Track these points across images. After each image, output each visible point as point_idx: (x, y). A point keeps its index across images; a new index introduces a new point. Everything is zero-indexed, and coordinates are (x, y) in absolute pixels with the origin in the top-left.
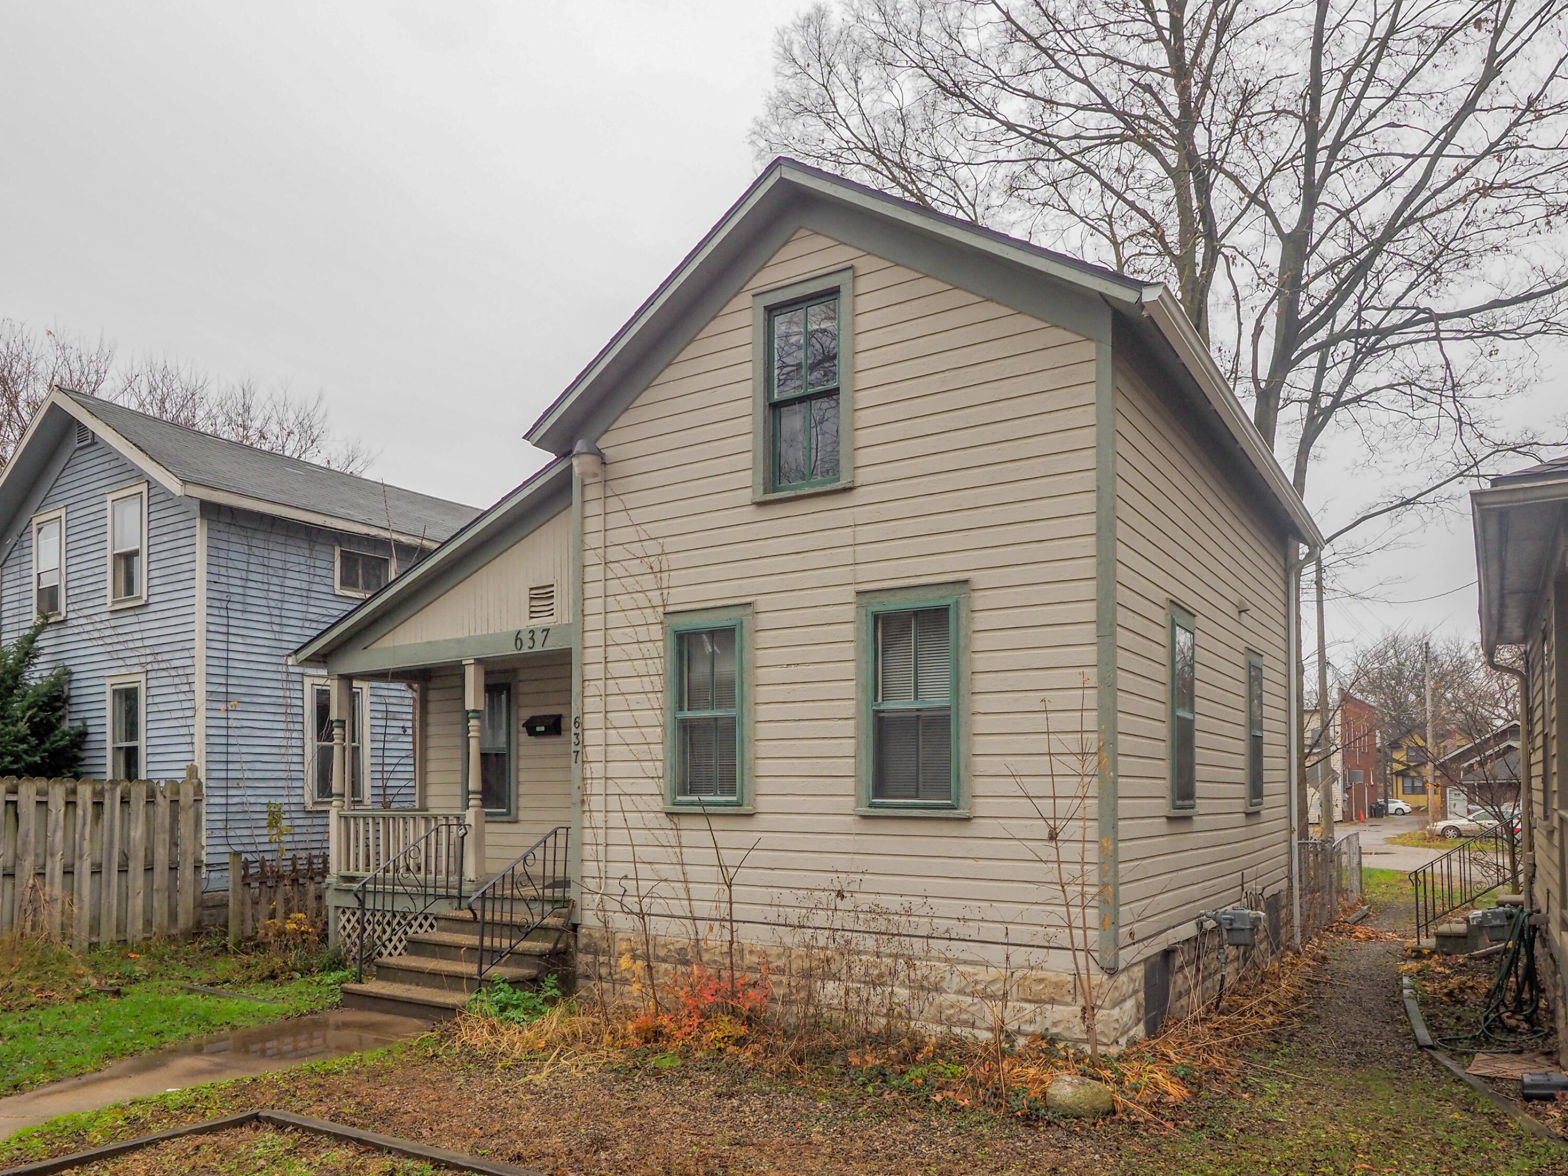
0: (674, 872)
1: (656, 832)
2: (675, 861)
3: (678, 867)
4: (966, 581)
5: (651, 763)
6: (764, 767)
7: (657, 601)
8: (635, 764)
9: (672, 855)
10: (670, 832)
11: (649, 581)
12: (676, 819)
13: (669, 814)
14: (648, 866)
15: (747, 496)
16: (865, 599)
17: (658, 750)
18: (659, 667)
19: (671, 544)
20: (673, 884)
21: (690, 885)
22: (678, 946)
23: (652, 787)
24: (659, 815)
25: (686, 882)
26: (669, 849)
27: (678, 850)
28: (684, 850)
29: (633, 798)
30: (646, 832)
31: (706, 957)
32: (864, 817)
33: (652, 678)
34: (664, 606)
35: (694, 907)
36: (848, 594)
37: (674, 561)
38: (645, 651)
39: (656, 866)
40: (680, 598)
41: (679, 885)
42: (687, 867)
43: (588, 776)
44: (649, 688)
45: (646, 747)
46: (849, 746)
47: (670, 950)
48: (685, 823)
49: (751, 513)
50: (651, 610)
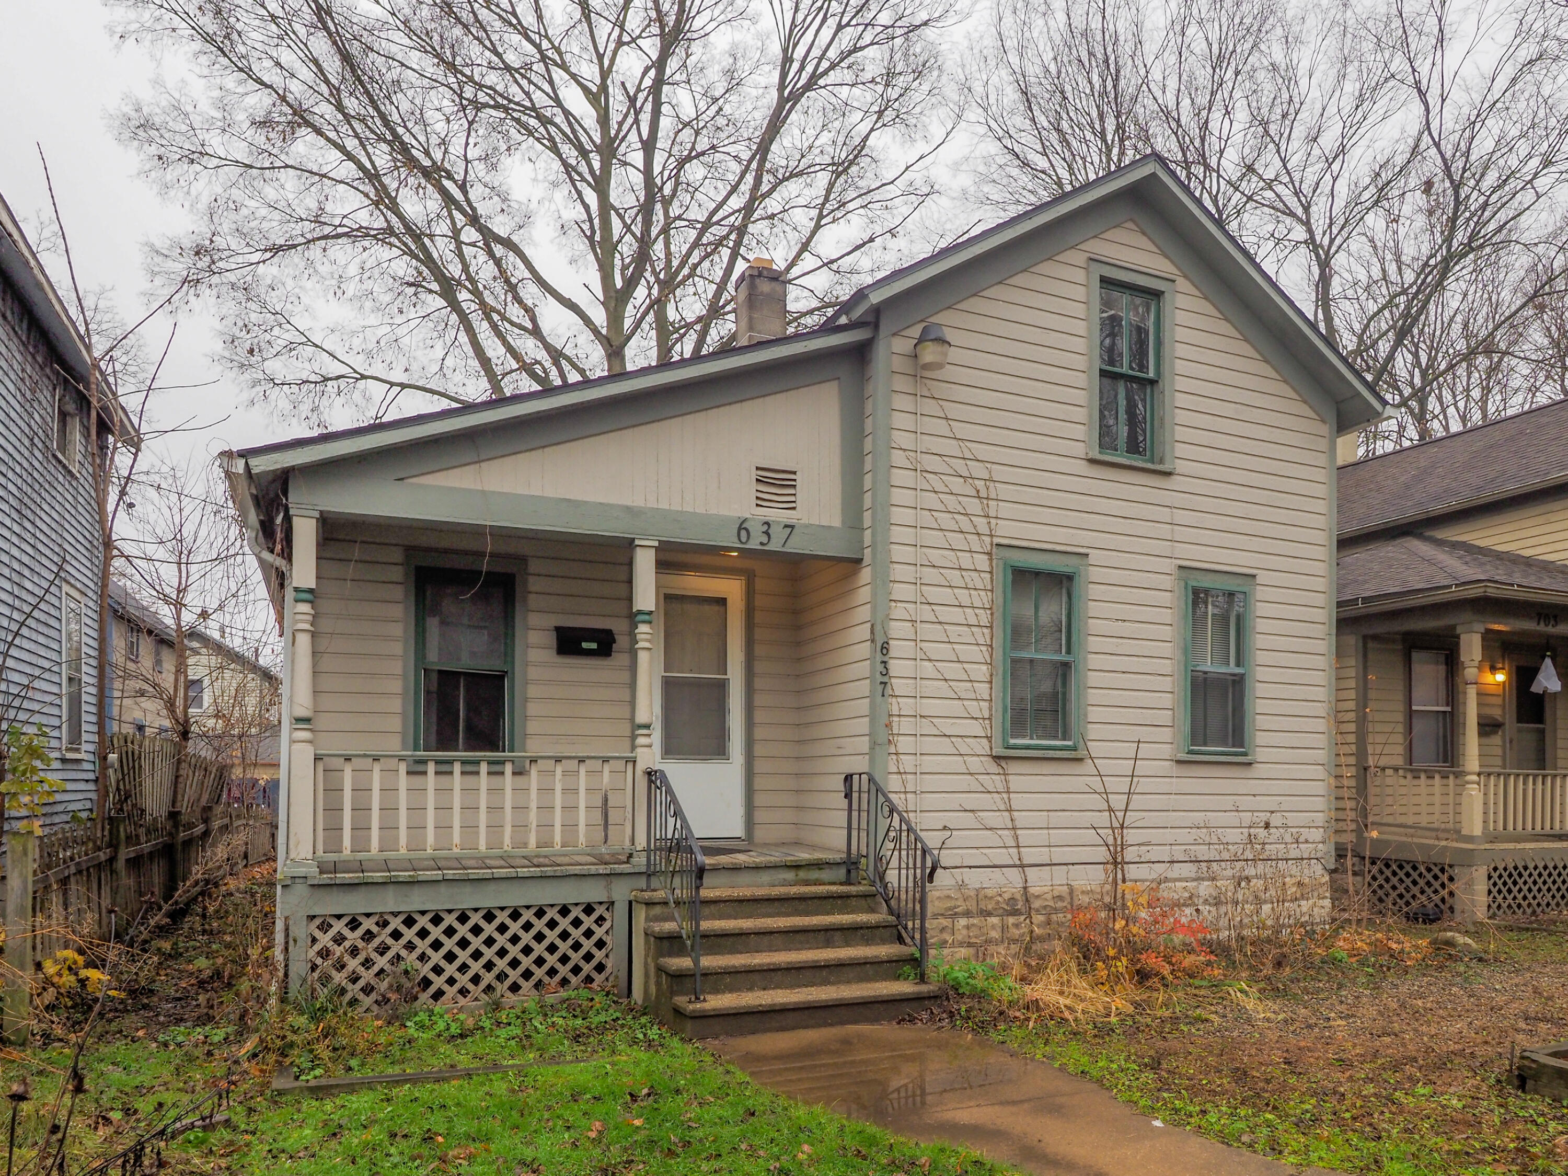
0: (1001, 819)
1: (980, 777)
2: (1002, 807)
3: (1006, 814)
4: (1254, 576)
5: (975, 703)
6: (1094, 714)
7: (983, 529)
8: (956, 702)
9: (998, 800)
10: (998, 777)
11: (974, 506)
12: (1003, 764)
13: (997, 758)
14: (971, 814)
15: (1079, 450)
16: (1185, 573)
17: (983, 690)
18: (985, 601)
19: (999, 473)
20: (1000, 832)
21: (1019, 832)
22: (1006, 896)
23: (976, 728)
24: (982, 758)
25: (1014, 829)
26: (996, 795)
27: (1005, 796)
28: (1012, 795)
29: (953, 739)
30: (969, 777)
31: (1036, 904)
32: (1179, 762)
33: (977, 611)
34: (991, 536)
35: (1023, 854)
36: (1168, 566)
37: (1003, 491)
38: (968, 580)
39: (980, 814)
40: (1008, 531)
41: (1006, 832)
42: (1015, 814)
43: (895, 712)
44: (973, 621)
45: (969, 684)
46: (1167, 700)
47: (998, 902)
48: (1013, 767)
49: (1082, 467)
50: (976, 537)
